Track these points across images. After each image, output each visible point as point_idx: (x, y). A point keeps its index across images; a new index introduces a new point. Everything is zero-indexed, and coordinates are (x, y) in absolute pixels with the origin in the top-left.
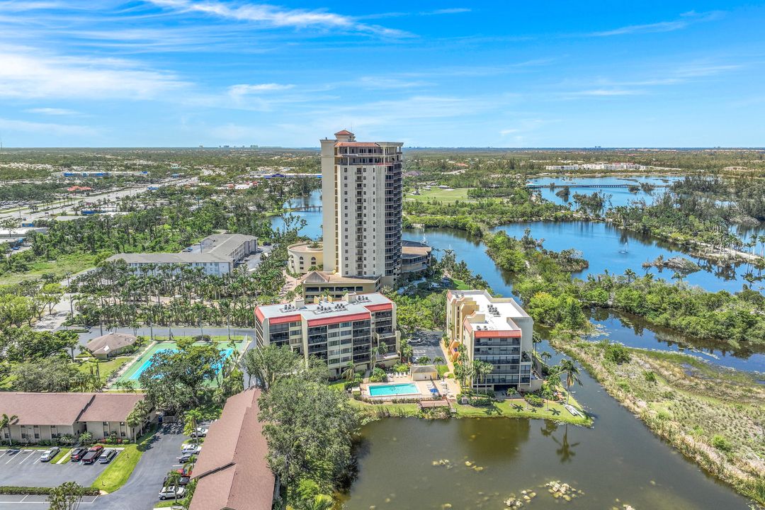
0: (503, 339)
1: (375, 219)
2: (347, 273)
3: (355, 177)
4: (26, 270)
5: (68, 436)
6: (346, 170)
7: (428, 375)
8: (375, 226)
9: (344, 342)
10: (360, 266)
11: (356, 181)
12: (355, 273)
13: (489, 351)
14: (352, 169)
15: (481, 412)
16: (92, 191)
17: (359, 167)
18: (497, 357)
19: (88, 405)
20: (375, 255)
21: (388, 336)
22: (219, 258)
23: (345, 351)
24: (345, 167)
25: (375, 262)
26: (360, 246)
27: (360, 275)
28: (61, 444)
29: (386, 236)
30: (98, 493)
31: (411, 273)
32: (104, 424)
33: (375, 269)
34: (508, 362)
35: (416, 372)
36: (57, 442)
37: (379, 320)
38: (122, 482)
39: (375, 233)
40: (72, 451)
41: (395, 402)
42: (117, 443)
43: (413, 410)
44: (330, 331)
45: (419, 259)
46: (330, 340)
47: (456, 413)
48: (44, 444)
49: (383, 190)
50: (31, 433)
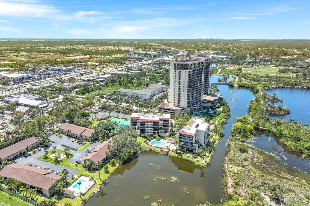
0: (189, 136)
1: (184, 88)
2: (175, 105)
3: (178, 74)
4: (100, 90)
5: (79, 137)
6: (175, 71)
7: (171, 142)
8: (184, 90)
9: (151, 127)
10: (179, 103)
11: (179, 75)
12: (177, 105)
13: (185, 139)
14: (178, 71)
15: (177, 155)
16: (137, 61)
17: (180, 70)
18: (186, 141)
19: (84, 131)
20: (183, 100)
21: (166, 128)
22: (147, 93)
23: (151, 130)
24: (175, 70)
25: (183, 102)
26: (179, 96)
27: (179, 106)
28: (77, 139)
29: (188, 94)
30: (77, 150)
31: (205, 107)
32: (85, 136)
33: (183, 105)
34: (190, 143)
35: (168, 140)
36: (76, 138)
37: (164, 122)
38: (83, 149)
39: (183, 93)
40: (78, 141)
41: (155, 147)
42: (87, 141)
43: (158, 150)
44: (146, 123)
45: (210, 102)
46: (146, 126)
47: (170, 154)
48: (75, 138)
49: (187, 79)
50: (73, 135)
